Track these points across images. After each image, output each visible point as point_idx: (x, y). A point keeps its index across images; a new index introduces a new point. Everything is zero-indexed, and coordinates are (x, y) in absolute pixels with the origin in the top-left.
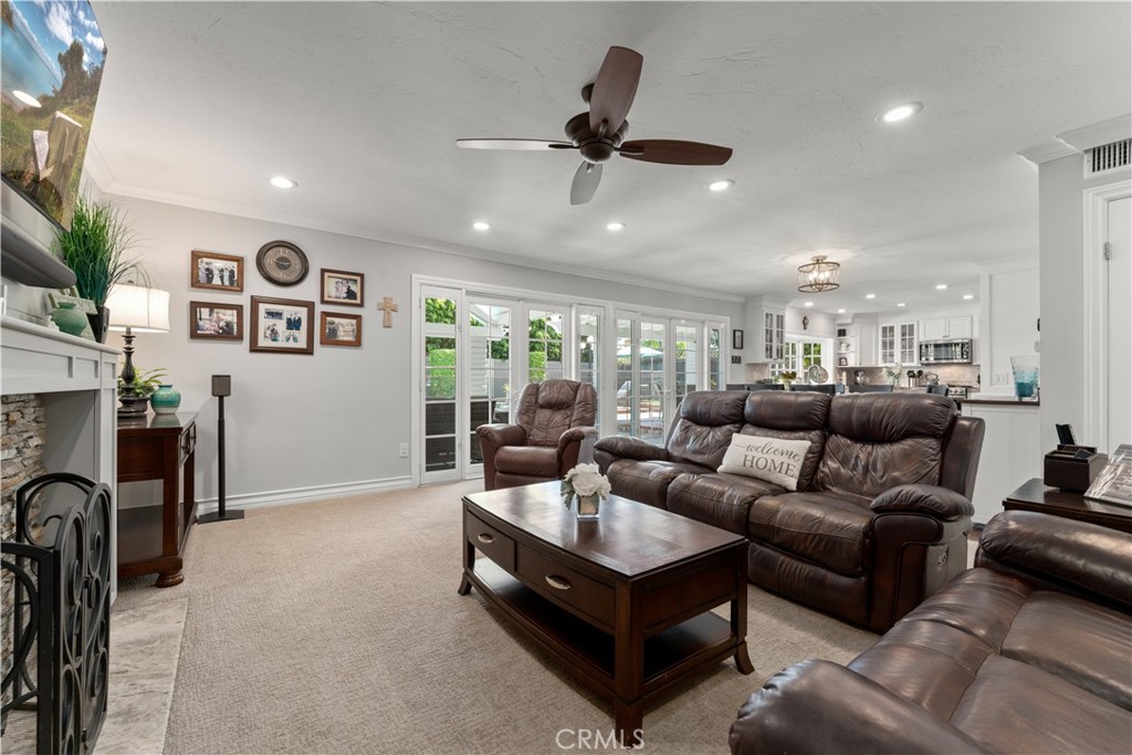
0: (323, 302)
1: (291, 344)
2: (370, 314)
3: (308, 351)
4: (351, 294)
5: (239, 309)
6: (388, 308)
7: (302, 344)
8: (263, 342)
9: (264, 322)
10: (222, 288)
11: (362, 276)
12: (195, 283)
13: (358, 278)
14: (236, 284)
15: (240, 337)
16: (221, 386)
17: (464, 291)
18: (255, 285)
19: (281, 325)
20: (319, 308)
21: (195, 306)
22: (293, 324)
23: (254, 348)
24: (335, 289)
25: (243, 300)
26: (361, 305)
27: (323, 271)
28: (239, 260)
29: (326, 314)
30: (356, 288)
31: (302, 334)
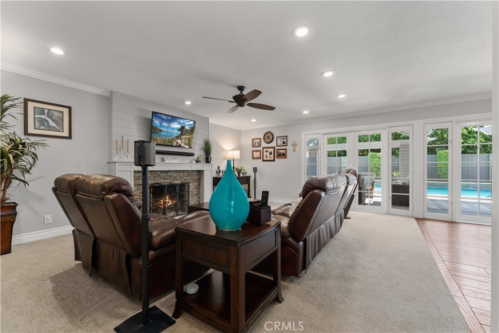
0: (277, 146)
1: (270, 159)
2: (289, 148)
3: (274, 160)
4: (284, 143)
5: (260, 151)
6: (294, 145)
7: (272, 159)
8: (265, 159)
9: (265, 153)
10: (257, 146)
11: (287, 136)
12: (253, 146)
13: (286, 137)
14: (260, 145)
15: (260, 158)
16: (255, 170)
17: (321, 134)
18: (264, 144)
19: (268, 153)
20: (276, 148)
21: (253, 151)
22: (271, 153)
23: (263, 161)
24: (280, 142)
25: (261, 149)
26: (287, 145)
27: (277, 137)
28: (260, 139)
29: (277, 150)
30: (285, 141)
31: (272, 156)
